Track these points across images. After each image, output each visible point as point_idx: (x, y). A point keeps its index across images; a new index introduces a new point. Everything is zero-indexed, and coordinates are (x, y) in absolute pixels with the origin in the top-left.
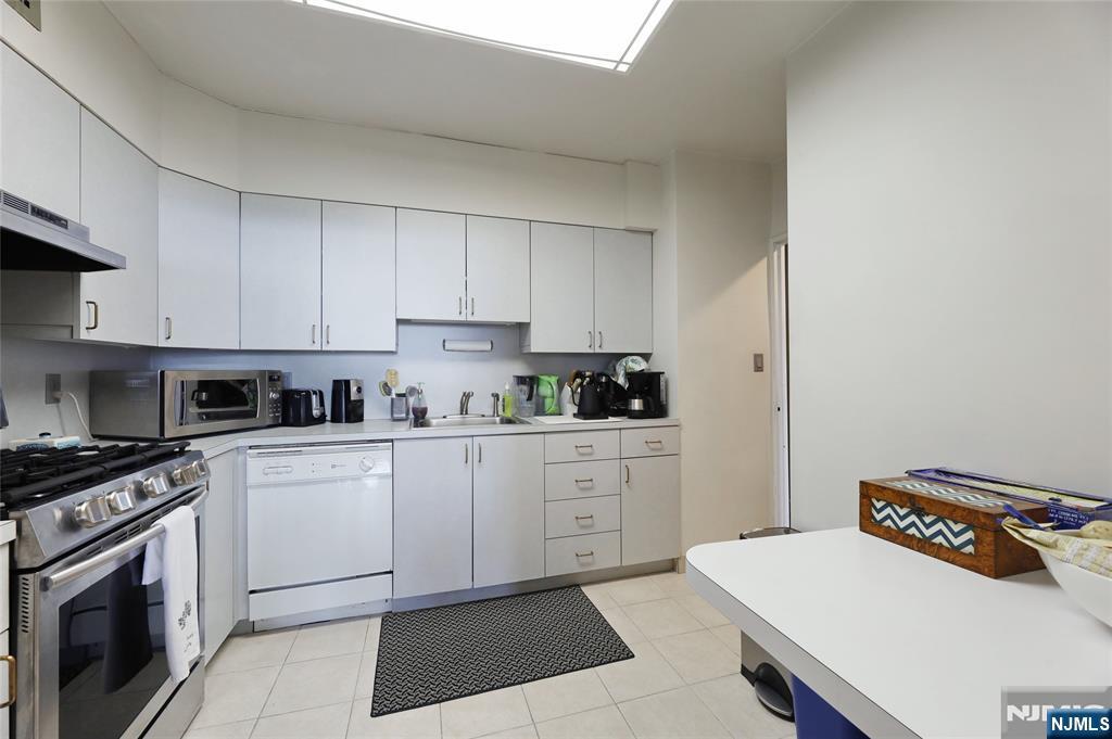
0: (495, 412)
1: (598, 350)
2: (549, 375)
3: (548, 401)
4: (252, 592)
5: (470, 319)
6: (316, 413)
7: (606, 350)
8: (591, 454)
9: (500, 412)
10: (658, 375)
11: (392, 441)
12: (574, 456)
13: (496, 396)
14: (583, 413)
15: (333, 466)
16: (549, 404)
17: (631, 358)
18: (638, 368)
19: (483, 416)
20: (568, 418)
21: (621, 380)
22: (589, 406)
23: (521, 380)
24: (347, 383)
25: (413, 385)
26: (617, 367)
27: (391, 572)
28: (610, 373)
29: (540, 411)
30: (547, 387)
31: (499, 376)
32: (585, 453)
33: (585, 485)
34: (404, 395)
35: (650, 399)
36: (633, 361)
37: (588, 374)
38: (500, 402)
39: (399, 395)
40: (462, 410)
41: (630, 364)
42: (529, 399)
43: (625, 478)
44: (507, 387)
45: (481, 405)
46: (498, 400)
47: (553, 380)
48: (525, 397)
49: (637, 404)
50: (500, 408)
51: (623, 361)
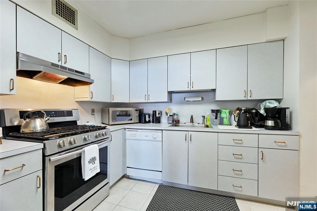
0: (204, 123)
1: (249, 98)
2: (226, 109)
3: (225, 120)
4: (128, 167)
5: (192, 89)
6: (147, 120)
7: (254, 97)
8: (241, 144)
9: (205, 123)
10: (284, 109)
11: (162, 130)
12: (232, 143)
13: (204, 117)
14: (239, 126)
15: (146, 136)
16: (226, 121)
17: (268, 101)
18: (272, 106)
19: (199, 124)
20: (233, 127)
21: (262, 112)
22: (242, 123)
23: (213, 111)
24: (156, 111)
25: (175, 113)
26: (261, 106)
27: (161, 172)
28: (257, 108)
29: (221, 123)
30: (225, 114)
31: (205, 110)
32: (238, 143)
33: (238, 157)
34: (172, 116)
35: (279, 121)
36: (269, 103)
37: (243, 109)
38: (205, 119)
39: (170, 116)
40: (191, 121)
41: (268, 104)
42: (216, 118)
43: (260, 157)
44: (208, 114)
45: (198, 120)
46: (205, 118)
47: (227, 111)
48: (215, 118)
49: (270, 123)
50: (205, 121)
51: (264, 103)
